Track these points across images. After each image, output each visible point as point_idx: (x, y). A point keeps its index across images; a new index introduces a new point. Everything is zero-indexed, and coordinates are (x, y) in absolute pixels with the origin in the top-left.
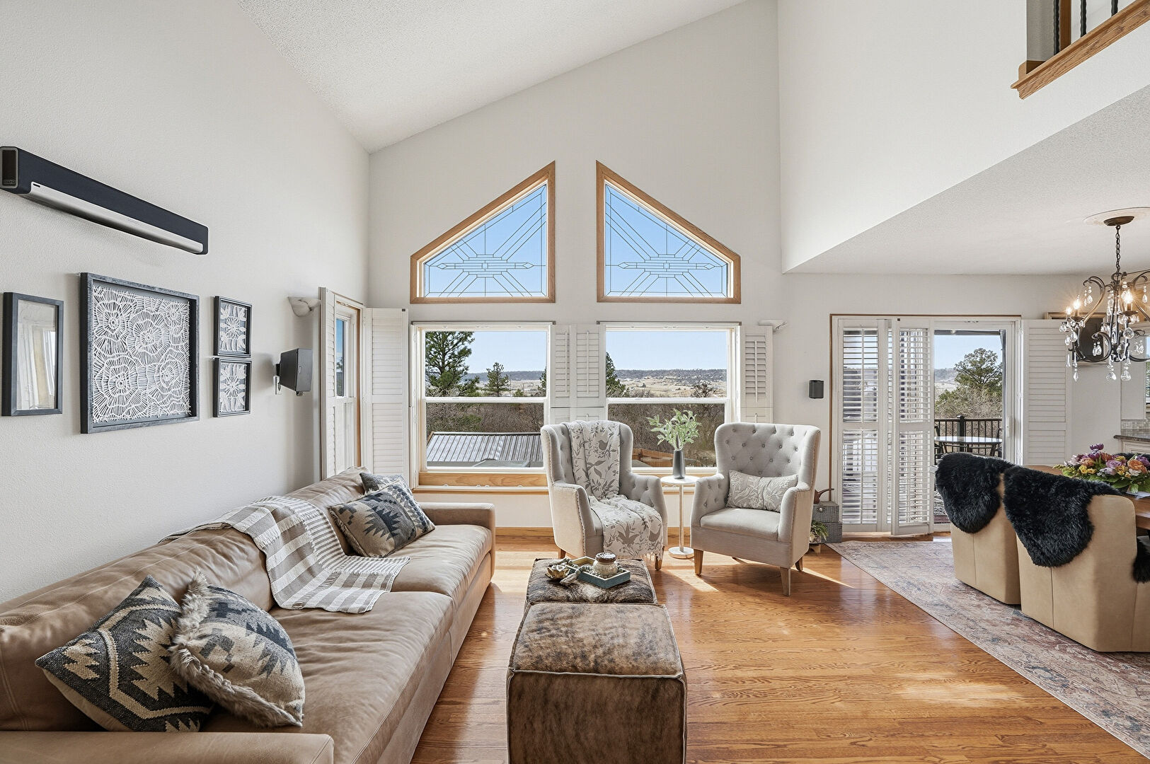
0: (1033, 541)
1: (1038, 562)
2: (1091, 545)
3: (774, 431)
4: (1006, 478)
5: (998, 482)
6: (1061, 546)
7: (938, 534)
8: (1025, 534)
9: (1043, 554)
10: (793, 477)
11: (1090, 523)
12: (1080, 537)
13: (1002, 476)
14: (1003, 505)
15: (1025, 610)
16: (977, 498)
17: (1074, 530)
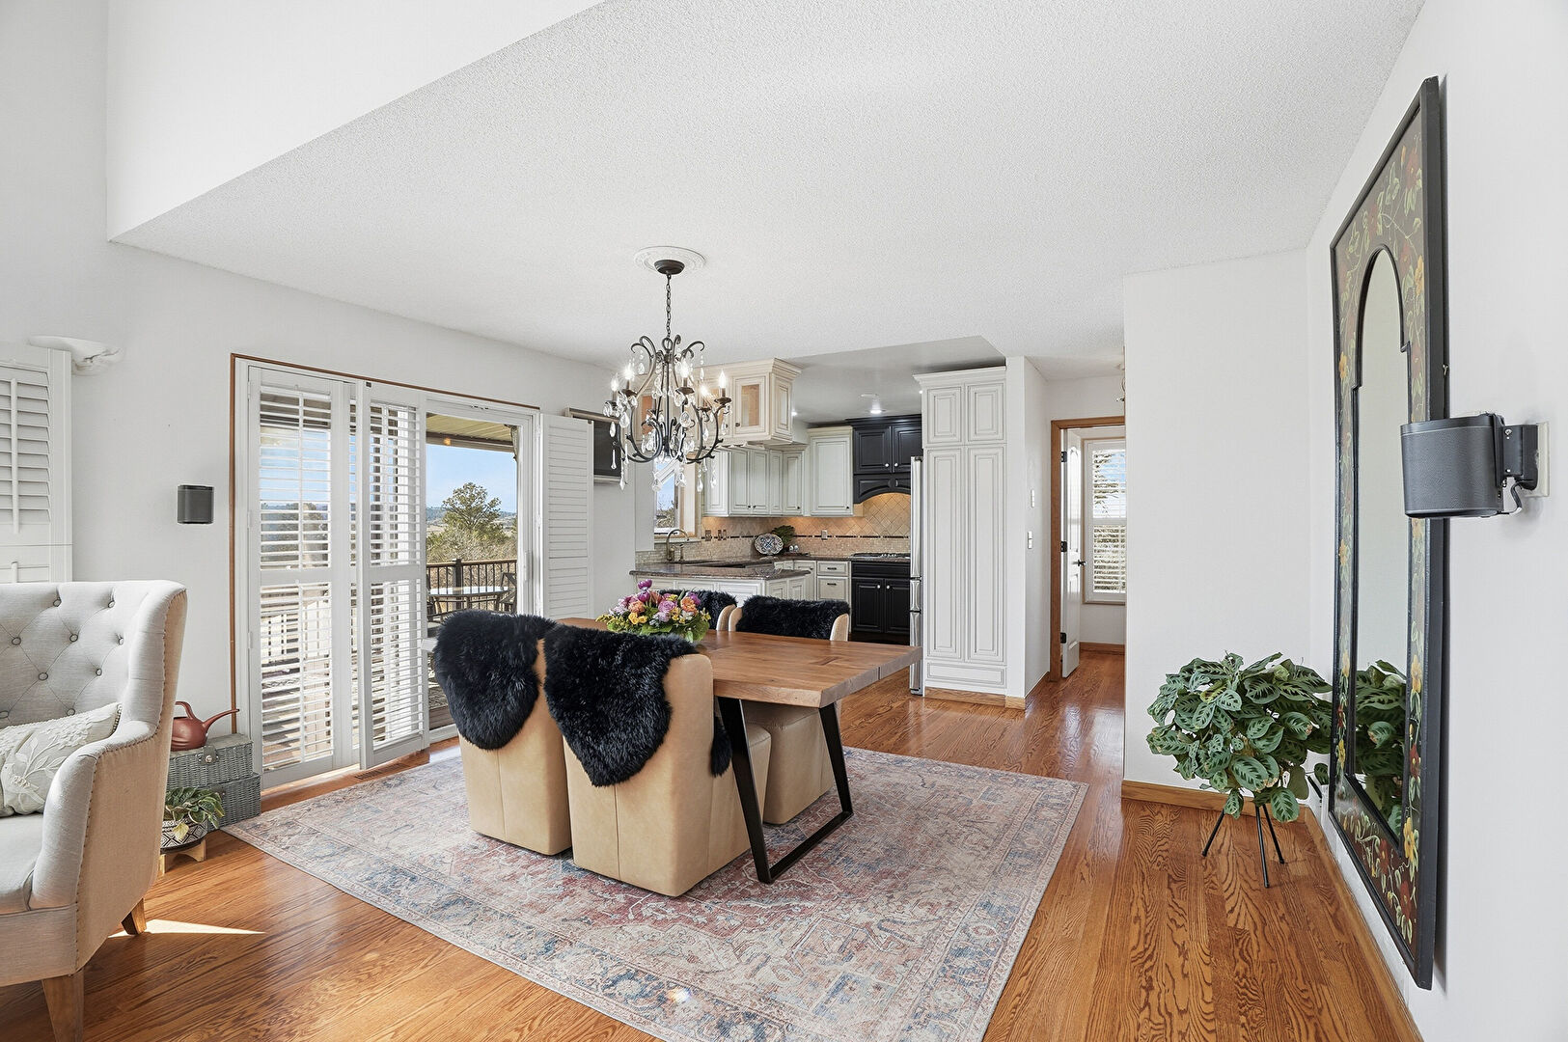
0: (593, 748)
1: (599, 780)
2: (671, 739)
3: (55, 600)
4: (548, 648)
5: (535, 654)
6: (631, 748)
7: (437, 746)
8: (581, 739)
9: (606, 766)
10: (104, 713)
11: (667, 703)
12: (655, 729)
13: (541, 644)
14: (543, 694)
15: (579, 858)
16: (504, 688)
17: (648, 719)
